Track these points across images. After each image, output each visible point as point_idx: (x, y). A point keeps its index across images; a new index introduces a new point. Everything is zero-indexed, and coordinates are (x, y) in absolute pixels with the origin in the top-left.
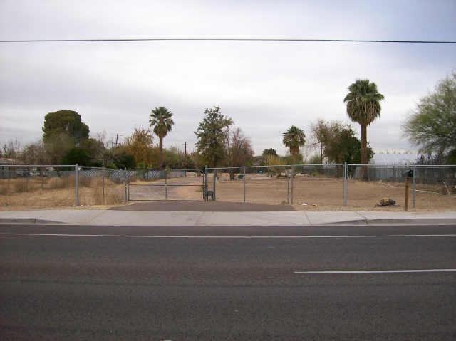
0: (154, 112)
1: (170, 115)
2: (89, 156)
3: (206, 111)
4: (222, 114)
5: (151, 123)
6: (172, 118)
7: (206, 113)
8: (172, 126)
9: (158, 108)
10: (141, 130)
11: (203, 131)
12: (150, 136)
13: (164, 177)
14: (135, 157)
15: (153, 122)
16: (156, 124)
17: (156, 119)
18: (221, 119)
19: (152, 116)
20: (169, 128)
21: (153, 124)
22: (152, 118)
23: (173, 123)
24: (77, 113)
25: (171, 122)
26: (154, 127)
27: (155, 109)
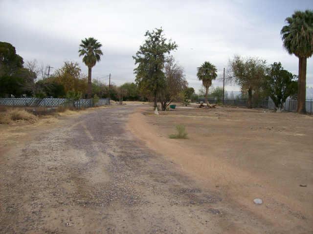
0: (83, 42)
1: (100, 46)
2: (20, 84)
3: (147, 34)
4: (164, 37)
5: (80, 53)
6: (101, 48)
7: (146, 35)
8: (101, 57)
9: (88, 39)
10: (70, 63)
11: (143, 56)
12: (78, 69)
13: (92, 105)
14: (65, 86)
15: (83, 52)
16: (85, 54)
17: (86, 49)
18: (163, 43)
19: (81, 45)
20: (98, 58)
21: (83, 53)
22: (82, 48)
23: (102, 54)
24: (12, 45)
25: (100, 52)
26: (83, 57)
27: (84, 40)
